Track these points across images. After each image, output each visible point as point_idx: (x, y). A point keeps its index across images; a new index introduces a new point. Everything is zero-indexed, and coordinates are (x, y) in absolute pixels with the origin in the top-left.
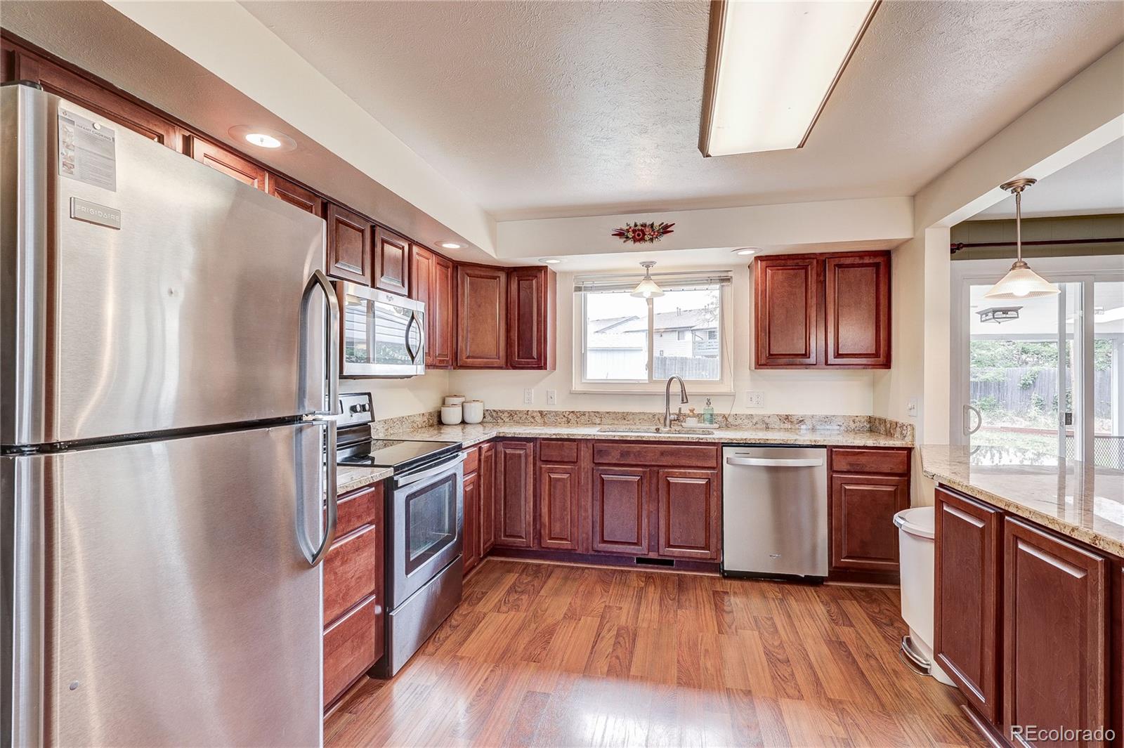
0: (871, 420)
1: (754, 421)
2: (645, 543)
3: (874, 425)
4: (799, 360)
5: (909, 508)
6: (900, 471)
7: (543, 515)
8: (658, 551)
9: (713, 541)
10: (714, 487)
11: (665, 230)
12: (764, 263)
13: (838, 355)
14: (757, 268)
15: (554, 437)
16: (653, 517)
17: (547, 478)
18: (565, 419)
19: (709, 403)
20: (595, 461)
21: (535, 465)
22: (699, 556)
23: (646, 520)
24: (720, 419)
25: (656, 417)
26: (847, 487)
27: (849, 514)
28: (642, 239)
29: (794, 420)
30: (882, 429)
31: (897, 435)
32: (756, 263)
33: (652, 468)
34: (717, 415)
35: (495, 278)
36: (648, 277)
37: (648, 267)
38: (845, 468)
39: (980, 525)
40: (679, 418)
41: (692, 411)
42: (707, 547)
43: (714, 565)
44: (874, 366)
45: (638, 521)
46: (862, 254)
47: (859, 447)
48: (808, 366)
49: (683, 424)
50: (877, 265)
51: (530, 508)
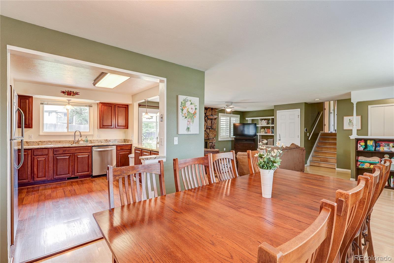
0: (124, 140)
1: (98, 141)
2: (71, 173)
3: (125, 141)
4: (109, 127)
5: (131, 154)
6: (130, 149)
7: (35, 171)
8: (74, 175)
9: (90, 169)
10: (90, 157)
11: (77, 94)
12: (102, 104)
13: (118, 126)
14: (100, 105)
15: (40, 148)
16: (73, 166)
17: (36, 160)
18: (37, 144)
19: (86, 137)
20: (54, 154)
21: (31, 157)
22: (86, 174)
23: (71, 167)
24: (89, 141)
25: (70, 142)
26: (120, 153)
27: (120, 159)
28: (70, 95)
29: (108, 140)
30: (127, 141)
31: (129, 142)
32: (100, 104)
33: (73, 154)
34: (88, 140)
36: (69, 104)
37: (69, 101)
38: (120, 149)
39: (140, 152)
40: (78, 141)
41: (82, 139)
42: (88, 171)
43: (90, 176)
44: (125, 128)
45: (68, 168)
46: (123, 105)
47: (122, 145)
48: (111, 128)
49: (79, 143)
50: (126, 108)
51: (29, 170)
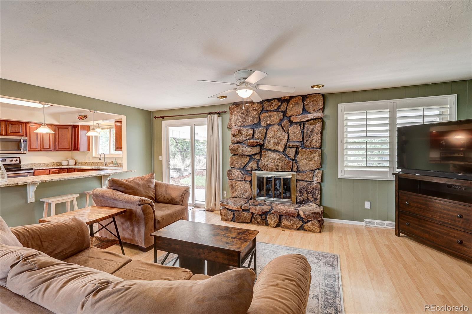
35: (67, 128)
36: (99, 127)
